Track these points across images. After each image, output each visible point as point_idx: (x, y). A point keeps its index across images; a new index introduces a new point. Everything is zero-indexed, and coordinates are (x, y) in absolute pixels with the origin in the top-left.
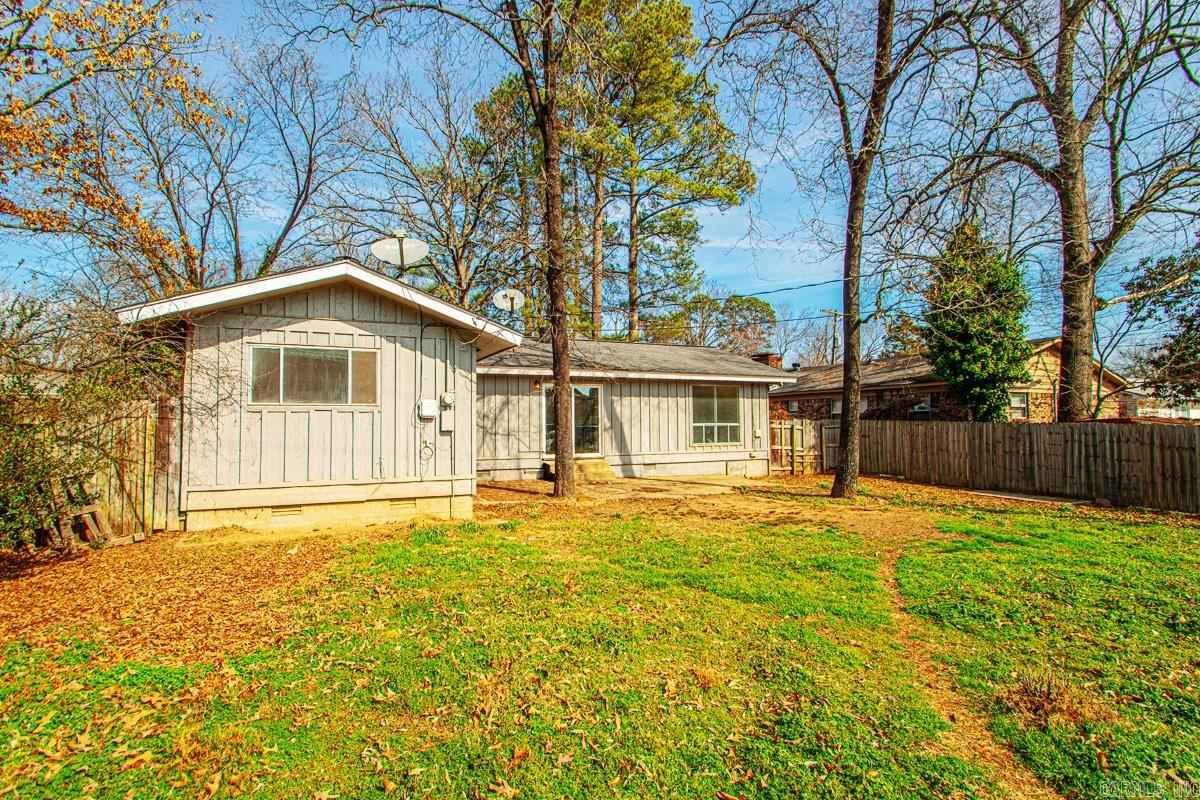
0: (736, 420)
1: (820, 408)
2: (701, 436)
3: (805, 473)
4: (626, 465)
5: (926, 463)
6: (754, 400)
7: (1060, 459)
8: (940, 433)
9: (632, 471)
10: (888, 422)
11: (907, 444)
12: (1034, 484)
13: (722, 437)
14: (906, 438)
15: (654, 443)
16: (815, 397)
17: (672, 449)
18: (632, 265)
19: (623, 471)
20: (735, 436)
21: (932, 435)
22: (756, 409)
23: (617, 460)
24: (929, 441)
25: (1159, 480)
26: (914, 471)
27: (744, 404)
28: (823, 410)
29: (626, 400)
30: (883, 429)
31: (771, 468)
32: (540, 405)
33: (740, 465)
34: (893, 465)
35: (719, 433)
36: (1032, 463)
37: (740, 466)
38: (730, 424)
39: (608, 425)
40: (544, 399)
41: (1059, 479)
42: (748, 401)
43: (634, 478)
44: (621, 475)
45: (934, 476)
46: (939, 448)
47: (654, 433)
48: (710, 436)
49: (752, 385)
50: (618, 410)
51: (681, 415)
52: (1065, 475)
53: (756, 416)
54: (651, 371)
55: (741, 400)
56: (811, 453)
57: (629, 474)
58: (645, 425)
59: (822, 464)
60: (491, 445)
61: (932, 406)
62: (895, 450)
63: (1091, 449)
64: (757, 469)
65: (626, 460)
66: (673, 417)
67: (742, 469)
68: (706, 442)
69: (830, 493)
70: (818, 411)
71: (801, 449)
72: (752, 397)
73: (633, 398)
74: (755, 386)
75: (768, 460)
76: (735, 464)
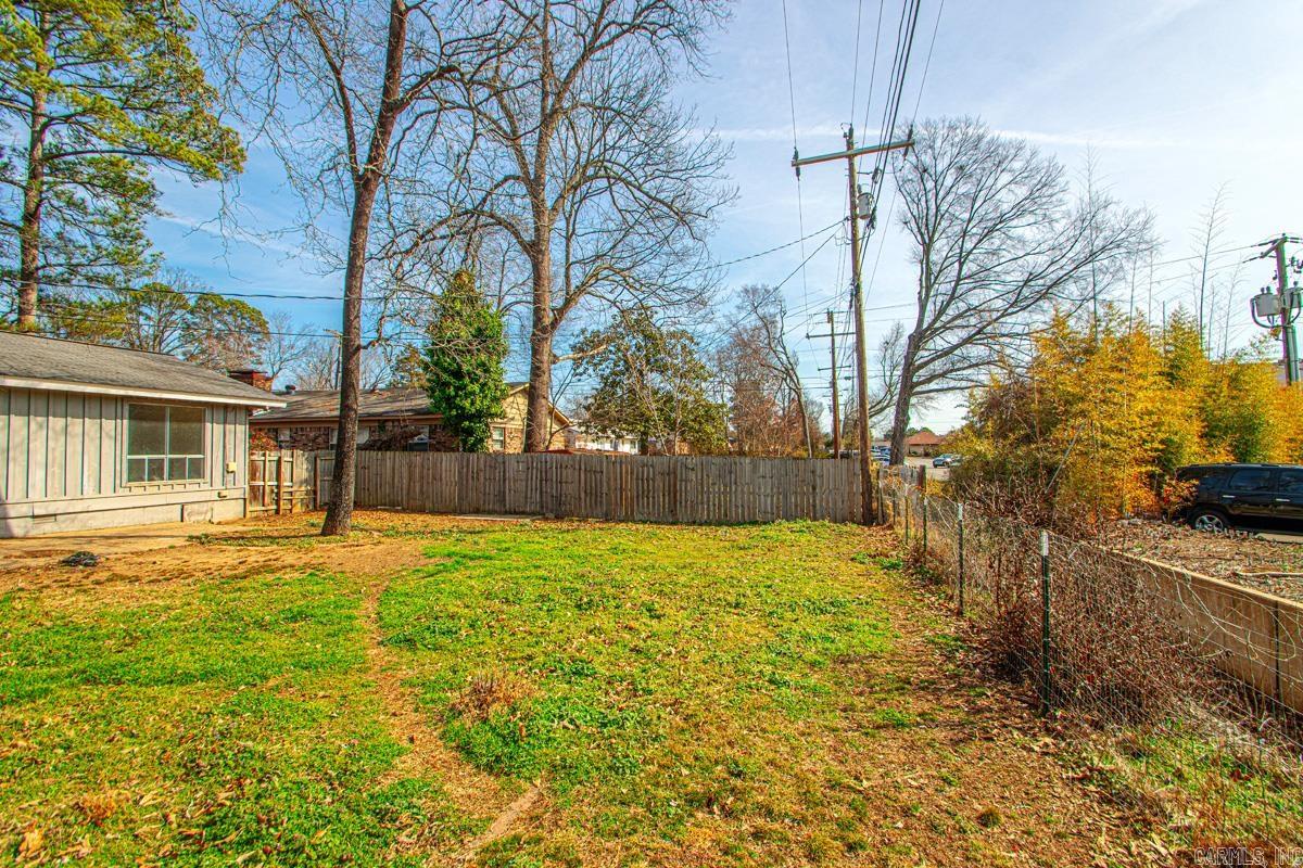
0: (201, 450)
1: (316, 438)
2: (136, 472)
3: (294, 511)
5: (421, 491)
6: (228, 426)
7: (524, 483)
8: (435, 464)
9: (7, 528)
10: (388, 453)
11: (405, 475)
12: (505, 506)
13: (177, 470)
14: (405, 470)
15: (56, 483)
16: (311, 425)
17: (89, 490)
20: (197, 470)
21: (428, 465)
22: (230, 438)
24: (425, 471)
25: (583, 495)
26: (411, 501)
27: (213, 431)
28: (320, 440)
30: (384, 460)
31: (249, 508)
33: (205, 507)
34: (392, 497)
35: (171, 468)
36: (504, 488)
37: (205, 509)
38: (189, 456)
41: (522, 500)
42: (218, 428)
43: (12, 538)
45: (429, 505)
46: (434, 478)
47: (56, 470)
48: (156, 471)
49: (226, 407)
51: (108, 445)
52: (526, 497)
53: (230, 446)
54: (54, 378)
55: (208, 425)
56: (303, 488)
58: (38, 457)
59: (315, 500)
61: (430, 438)
62: (393, 480)
63: (544, 474)
64: (230, 511)
66: (91, 448)
67: (206, 513)
68: (150, 480)
69: (319, 531)
70: (314, 441)
71: (290, 484)
72: (225, 423)
73: (12, 416)
74: (229, 409)
75: (245, 499)
76: (196, 506)
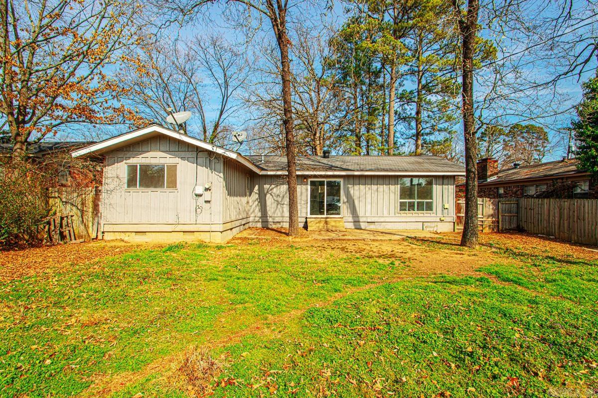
0: (431, 198)
1: (517, 191)
2: (403, 207)
3: (484, 231)
4: (356, 222)
5: (569, 227)
6: (444, 186)
8: (579, 207)
9: (360, 225)
10: (545, 200)
11: (557, 215)
13: (420, 207)
14: (557, 211)
15: (374, 210)
16: (514, 185)
17: (386, 213)
18: (418, 113)
19: (355, 225)
20: (429, 207)
21: (574, 208)
22: (445, 192)
23: (351, 219)
24: (571, 212)
26: (561, 233)
27: (437, 189)
28: (519, 193)
29: (356, 187)
30: (542, 204)
31: (456, 227)
32: (307, 190)
33: (433, 225)
34: (548, 229)
35: (418, 206)
37: (433, 226)
38: (425, 201)
39: (346, 200)
40: (309, 187)
42: (439, 187)
43: (361, 229)
44: (353, 228)
45: (574, 237)
46: (578, 218)
47: (374, 205)
48: (411, 206)
49: (443, 177)
50: (352, 192)
51: (392, 195)
53: (445, 196)
55: (434, 186)
56: (490, 219)
57: (358, 227)
58: (369, 200)
59: (498, 226)
60: (281, 210)
61: (590, 189)
62: (549, 217)
64: (446, 228)
65: (356, 219)
66: (386, 197)
67: (434, 227)
68: (409, 210)
69: (460, 244)
70: (515, 193)
71: (482, 217)
72: (443, 184)
73: (361, 185)
74: (445, 178)
75: (454, 223)
76: (429, 224)
